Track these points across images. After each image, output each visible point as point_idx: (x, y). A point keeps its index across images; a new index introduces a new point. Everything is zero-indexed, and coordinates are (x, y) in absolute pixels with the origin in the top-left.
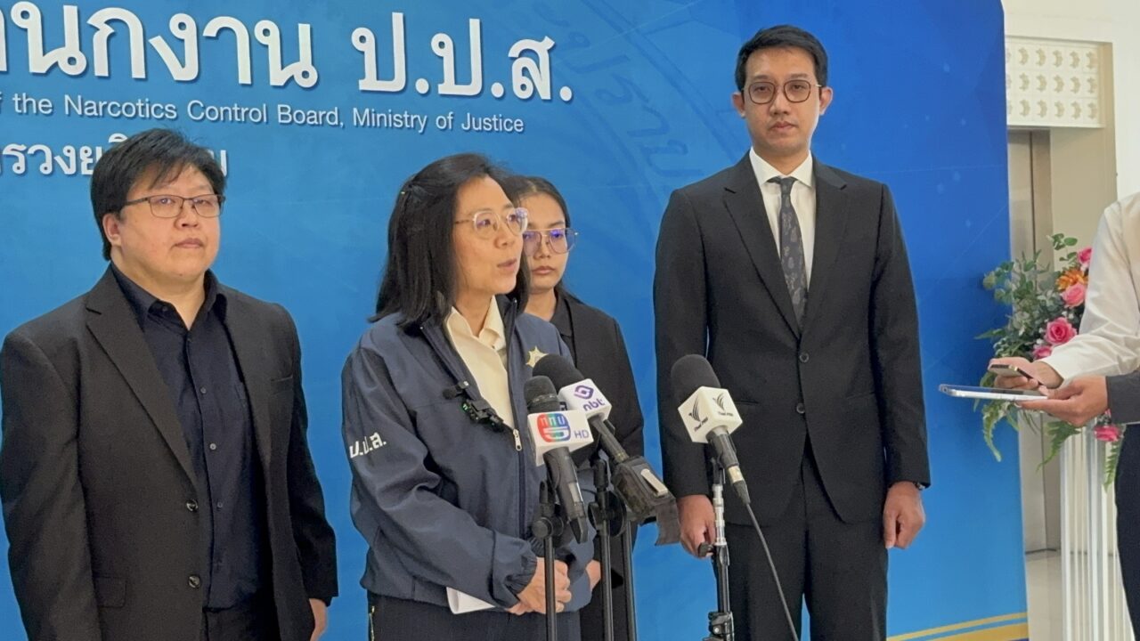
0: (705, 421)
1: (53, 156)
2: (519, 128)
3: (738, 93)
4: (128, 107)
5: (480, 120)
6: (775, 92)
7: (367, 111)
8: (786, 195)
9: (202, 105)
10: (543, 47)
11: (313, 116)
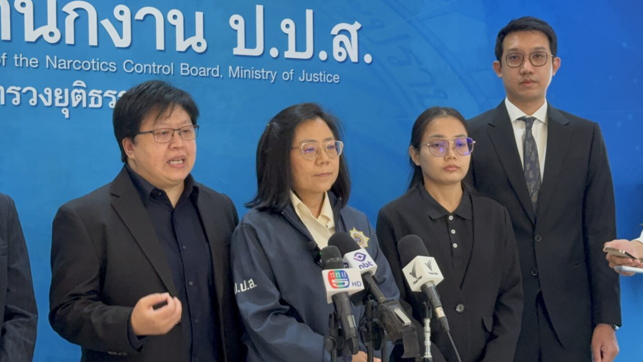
0: (420, 278)
1: (38, 94)
2: (336, 80)
3: (497, 62)
4: (85, 64)
5: (311, 74)
6: (523, 60)
7: (238, 68)
8: (529, 128)
9: (132, 63)
10: (354, 28)
11: (204, 71)
